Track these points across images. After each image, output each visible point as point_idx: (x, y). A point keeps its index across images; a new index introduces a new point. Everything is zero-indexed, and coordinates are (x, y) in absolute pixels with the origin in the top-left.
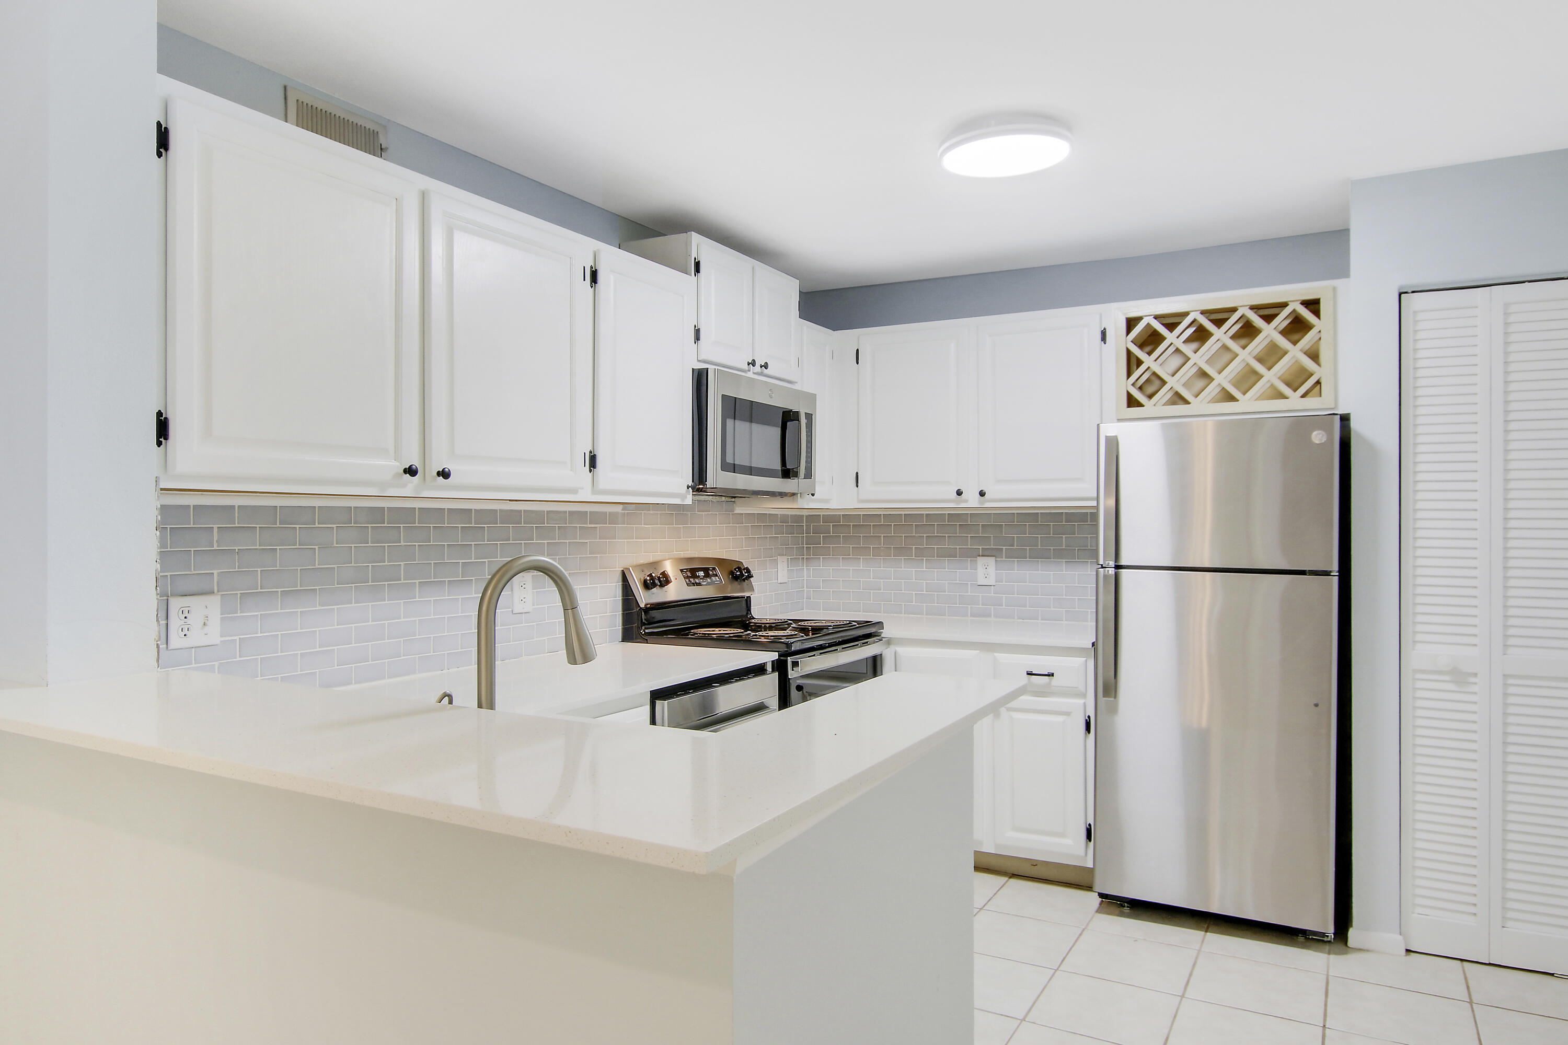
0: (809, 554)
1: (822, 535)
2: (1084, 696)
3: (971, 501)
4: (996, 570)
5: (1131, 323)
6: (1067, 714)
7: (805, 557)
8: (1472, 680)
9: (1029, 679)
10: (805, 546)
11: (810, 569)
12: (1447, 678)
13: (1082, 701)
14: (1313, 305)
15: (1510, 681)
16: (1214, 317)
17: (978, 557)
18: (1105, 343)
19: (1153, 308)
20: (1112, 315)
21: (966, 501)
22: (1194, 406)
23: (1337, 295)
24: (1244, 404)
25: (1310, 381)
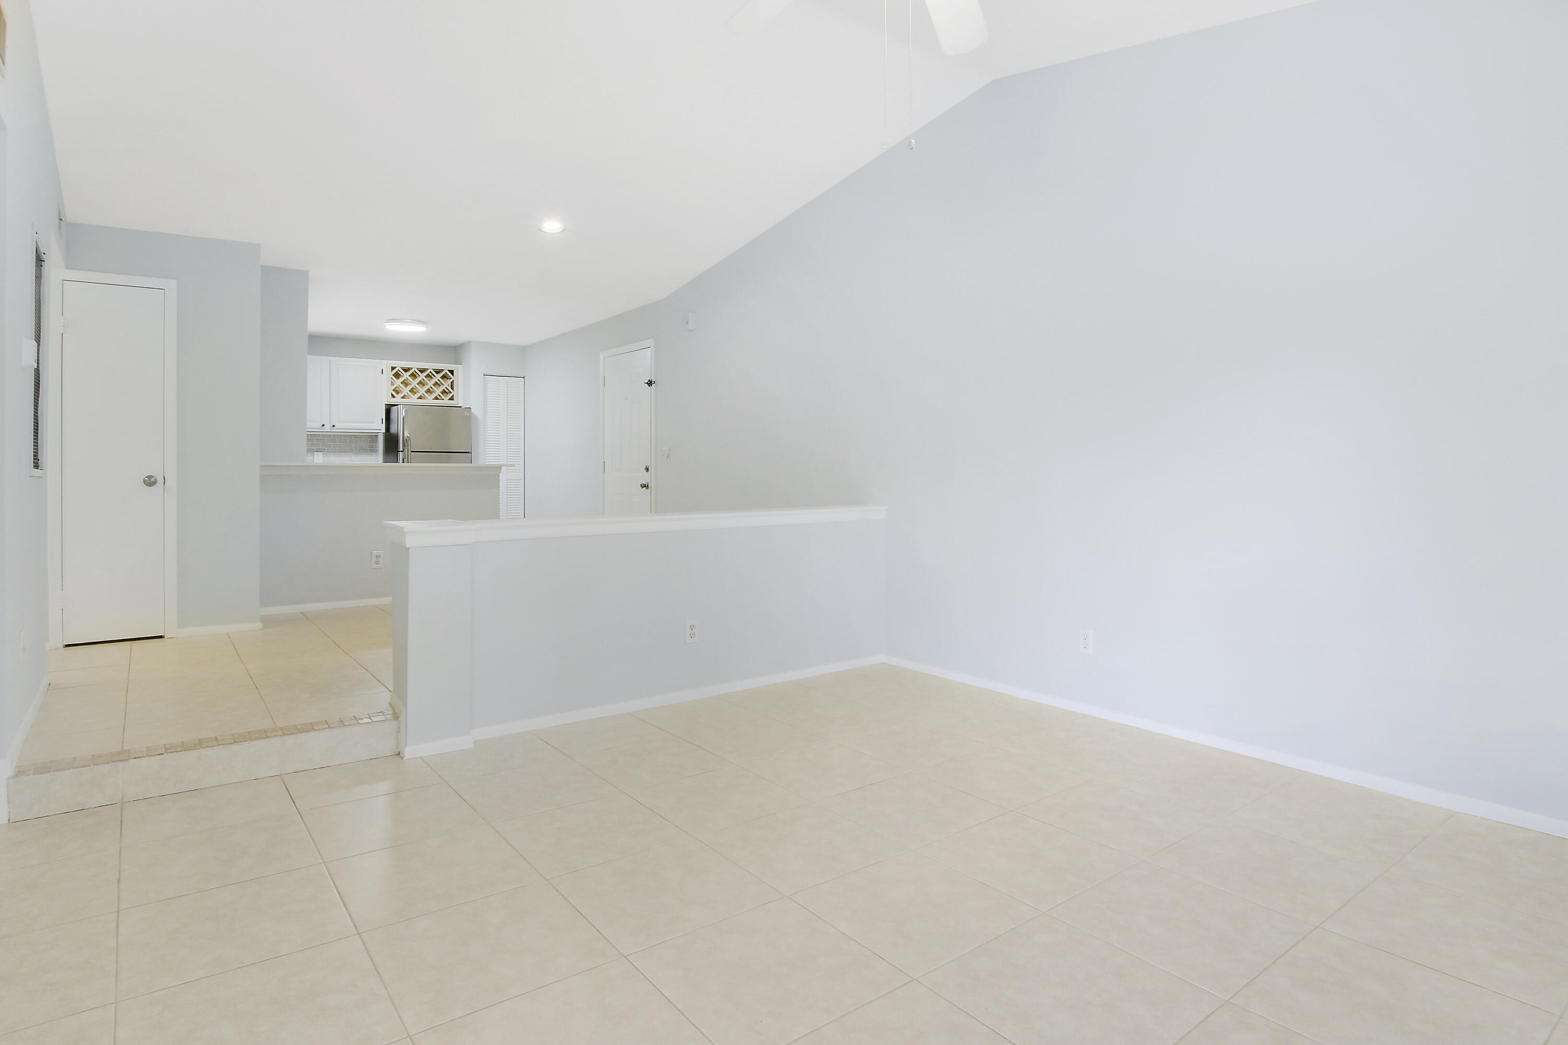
3: (328, 429)
4: (323, 457)
5: (393, 368)
14: (452, 372)
16: (421, 370)
17: (315, 452)
18: (383, 375)
19: (400, 364)
20: (386, 364)
21: (324, 429)
22: (414, 399)
23: (459, 370)
24: (429, 400)
25: (450, 395)
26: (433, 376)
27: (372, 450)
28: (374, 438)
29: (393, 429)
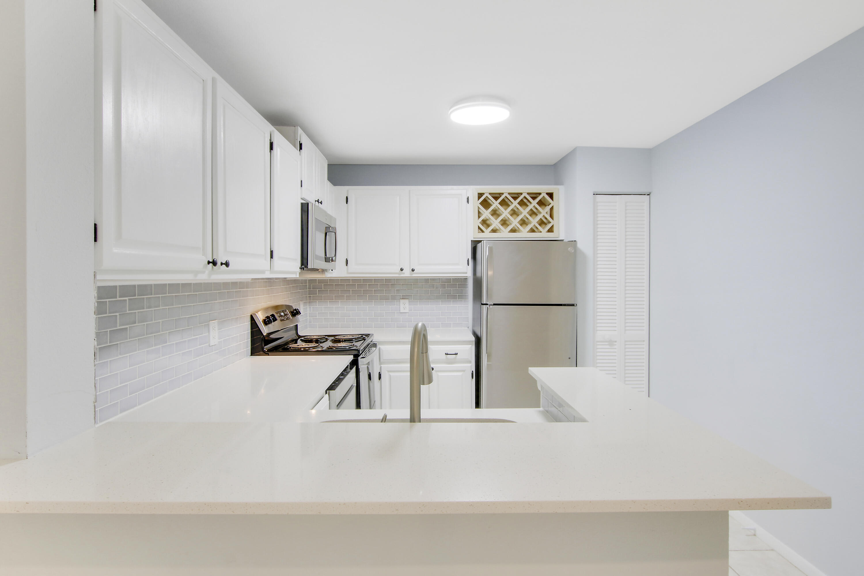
0: (309, 300)
1: (317, 290)
2: (470, 362)
3: (407, 273)
4: (409, 305)
5: (480, 195)
6: (464, 371)
7: (308, 301)
8: (615, 343)
9: (446, 356)
10: (308, 295)
11: (311, 307)
12: (607, 343)
13: (470, 365)
14: (551, 195)
15: (627, 343)
16: (513, 196)
17: (400, 300)
18: (468, 203)
19: (488, 189)
20: (472, 191)
21: (404, 273)
22: (505, 233)
23: (559, 191)
24: (524, 233)
25: (549, 226)
26: (528, 204)
27: (461, 296)
28: (462, 282)
29: (478, 274)
